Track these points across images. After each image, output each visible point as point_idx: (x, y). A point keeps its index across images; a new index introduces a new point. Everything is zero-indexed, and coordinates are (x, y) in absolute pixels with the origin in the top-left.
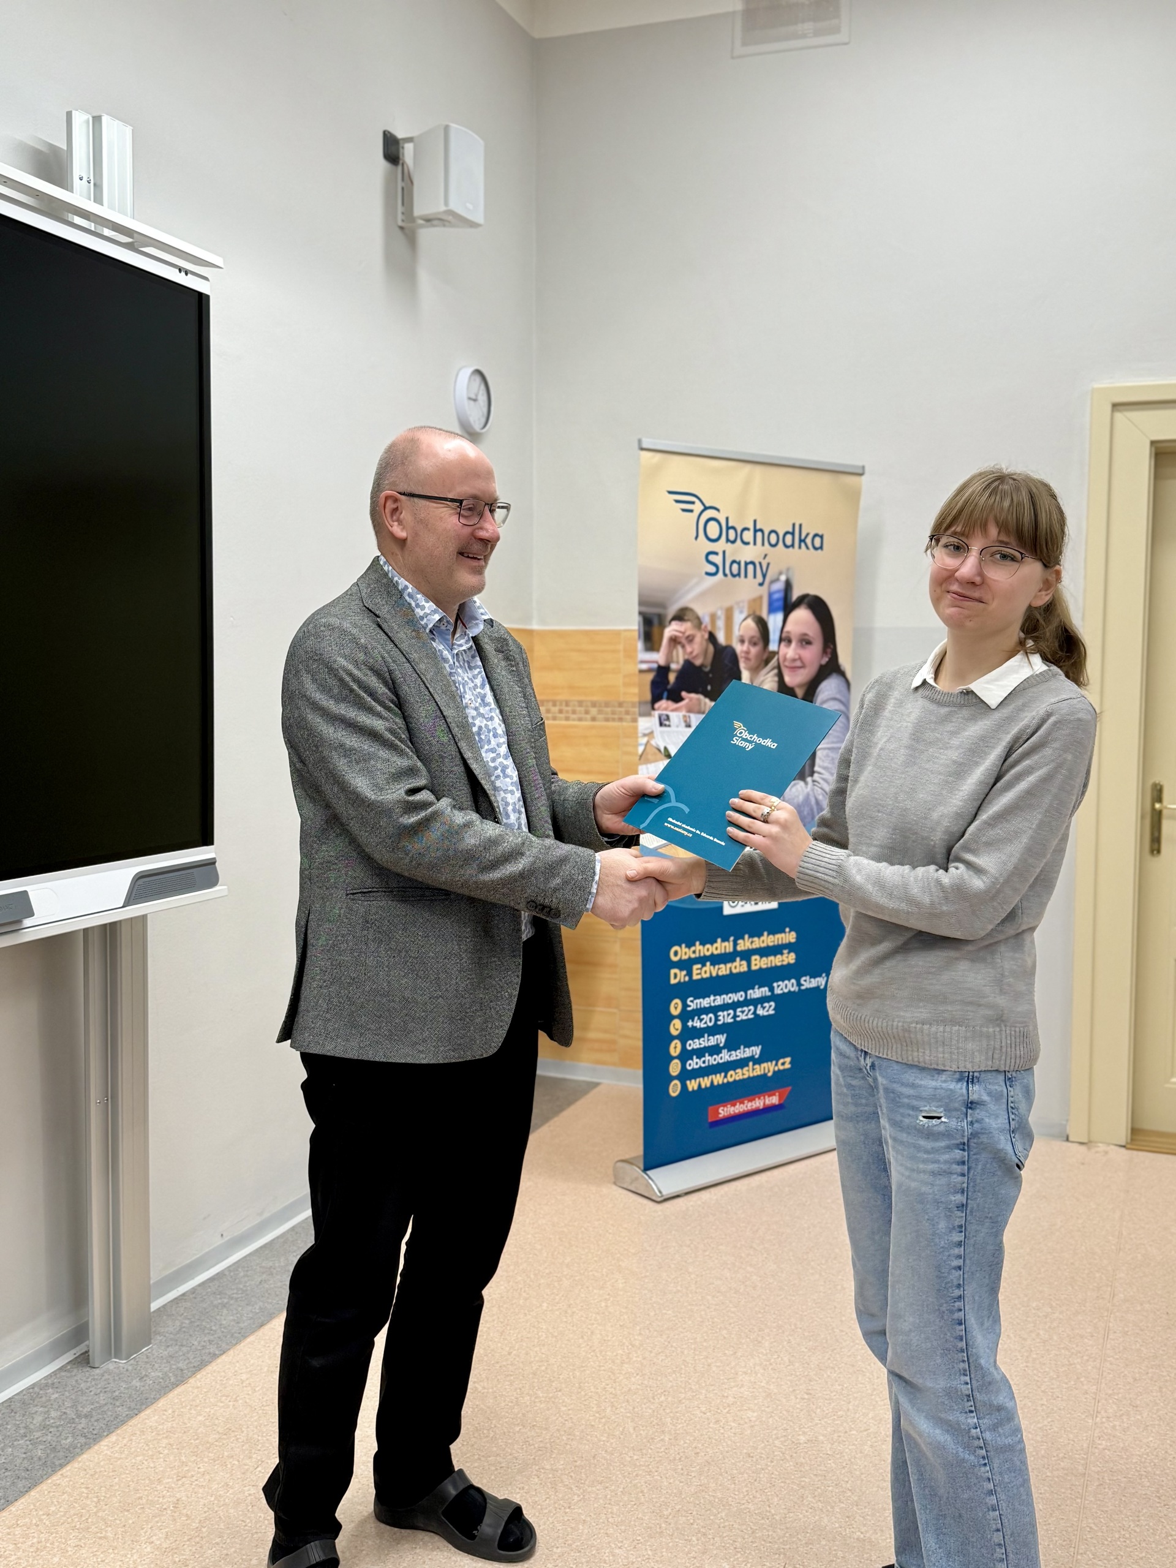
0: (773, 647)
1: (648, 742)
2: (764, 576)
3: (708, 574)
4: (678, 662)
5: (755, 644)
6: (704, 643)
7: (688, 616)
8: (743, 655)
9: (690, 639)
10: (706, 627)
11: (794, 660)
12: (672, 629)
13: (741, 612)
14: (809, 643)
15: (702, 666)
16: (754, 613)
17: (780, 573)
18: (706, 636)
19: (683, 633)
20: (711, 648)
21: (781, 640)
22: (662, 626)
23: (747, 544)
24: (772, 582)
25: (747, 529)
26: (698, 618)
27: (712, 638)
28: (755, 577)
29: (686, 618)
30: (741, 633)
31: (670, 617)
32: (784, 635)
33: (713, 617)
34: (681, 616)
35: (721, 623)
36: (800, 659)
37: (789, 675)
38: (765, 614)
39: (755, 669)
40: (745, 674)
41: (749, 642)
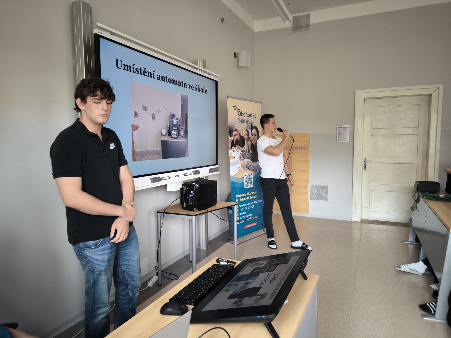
0: (250, 136)
1: (231, 155)
2: (248, 123)
3: (239, 122)
4: (235, 139)
5: (247, 136)
8: (245, 138)
9: (237, 135)
10: (239, 132)
11: (254, 139)
12: (234, 133)
14: (256, 135)
15: (239, 140)
17: (250, 122)
20: (240, 136)
21: (251, 135)
22: (233, 132)
23: (245, 116)
24: (249, 124)
25: (245, 114)
27: (240, 135)
29: (236, 131)
31: (234, 130)
35: (241, 132)
37: (253, 142)
38: (248, 130)
39: (247, 141)
40: (246, 142)
41: (246, 135)
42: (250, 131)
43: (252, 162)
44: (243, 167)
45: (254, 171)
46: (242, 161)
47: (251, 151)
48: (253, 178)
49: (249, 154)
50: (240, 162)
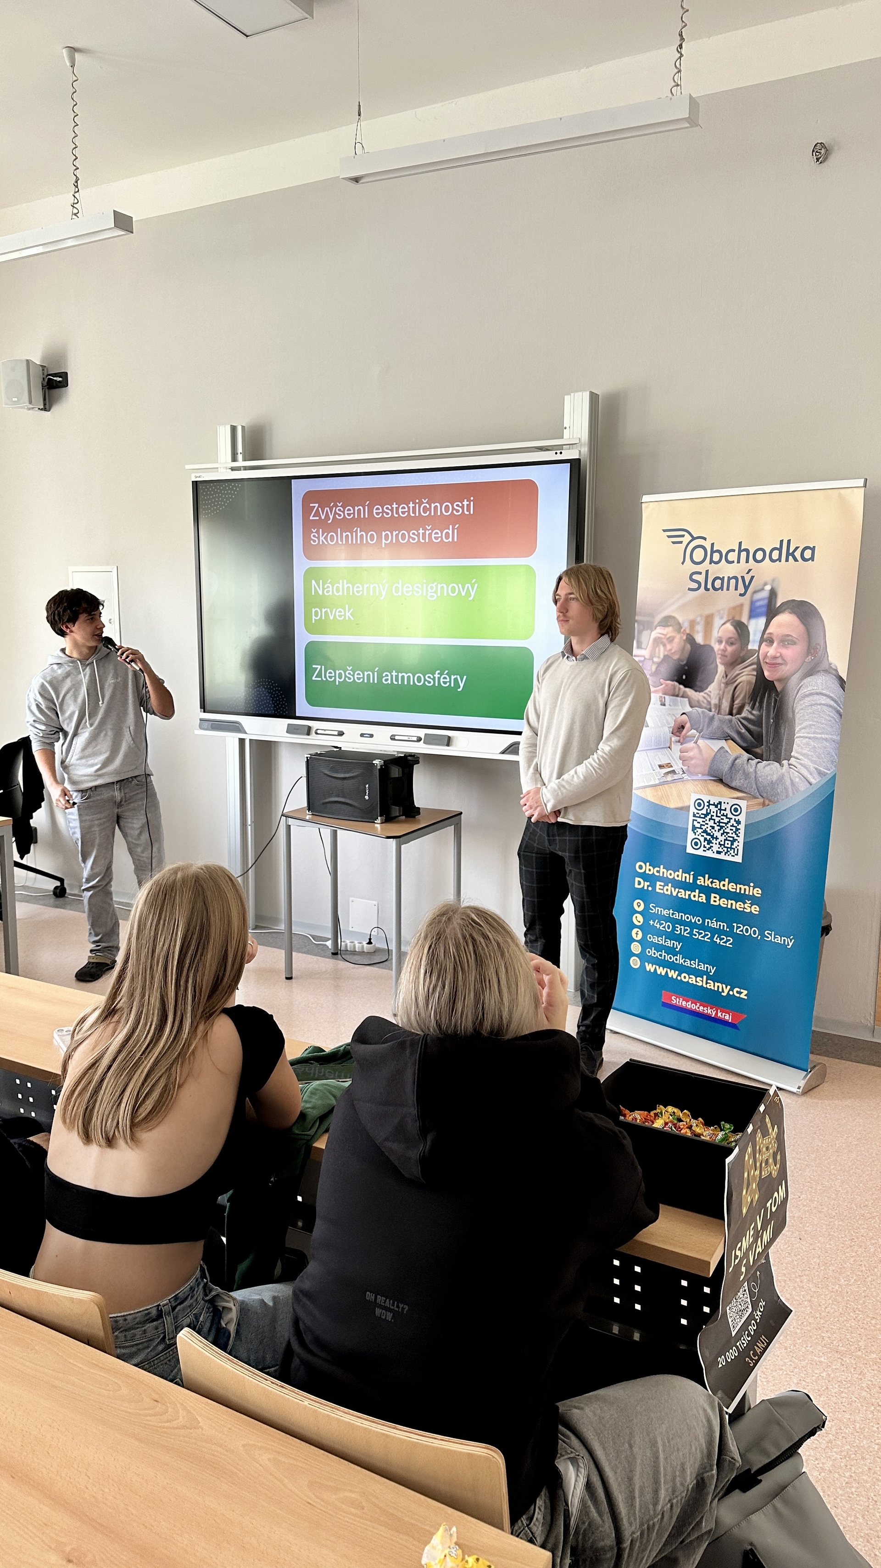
0: (753, 645)
2: (746, 588)
3: (689, 589)
4: (659, 657)
5: (732, 644)
6: (683, 643)
7: (671, 621)
10: (685, 630)
11: (775, 658)
13: (722, 618)
14: (792, 643)
16: (733, 618)
17: (766, 584)
18: (685, 638)
19: (665, 635)
20: (688, 646)
23: (733, 562)
24: (755, 592)
25: (734, 551)
26: (679, 623)
27: (690, 639)
28: (736, 589)
30: (719, 635)
31: (656, 623)
32: (765, 636)
33: (693, 623)
34: (663, 623)
35: (699, 628)
36: (781, 656)
38: (744, 620)
39: (730, 665)
40: (721, 668)
41: (727, 642)
43: (746, 755)
44: (692, 770)
45: (756, 798)
47: (747, 708)
48: (742, 827)
49: (731, 721)
50: (676, 748)
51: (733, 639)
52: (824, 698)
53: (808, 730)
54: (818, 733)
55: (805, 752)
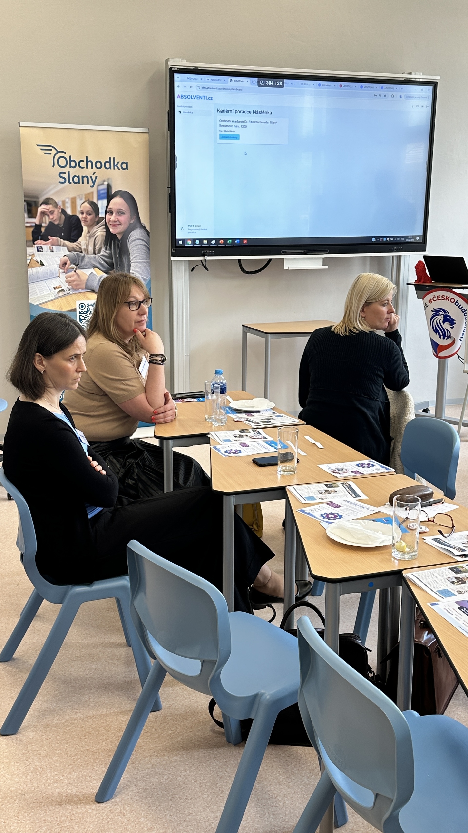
0: (102, 215)
1: (32, 258)
3: (60, 182)
4: (46, 223)
7: (51, 202)
8: (83, 219)
9: (52, 212)
10: (60, 207)
11: (115, 221)
12: (42, 208)
14: (123, 213)
15: (58, 224)
16: (88, 200)
17: (104, 181)
18: (60, 211)
19: (48, 210)
20: (63, 216)
21: (106, 212)
22: (37, 207)
23: (84, 168)
24: (99, 185)
25: (83, 161)
26: (56, 203)
28: (88, 183)
29: (49, 203)
30: (81, 209)
31: (40, 203)
32: (108, 210)
33: (64, 202)
34: (46, 202)
35: (68, 205)
36: (118, 220)
37: (112, 229)
38: (95, 200)
39: (90, 226)
40: (85, 229)
41: (87, 213)
42: (102, 204)
43: (105, 275)
44: (75, 287)
46: (72, 273)
49: (95, 257)
50: (63, 276)
51: (90, 212)
52: (141, 241)
53: (136, 258)
54: (141, 260)
55: (136, 270)
